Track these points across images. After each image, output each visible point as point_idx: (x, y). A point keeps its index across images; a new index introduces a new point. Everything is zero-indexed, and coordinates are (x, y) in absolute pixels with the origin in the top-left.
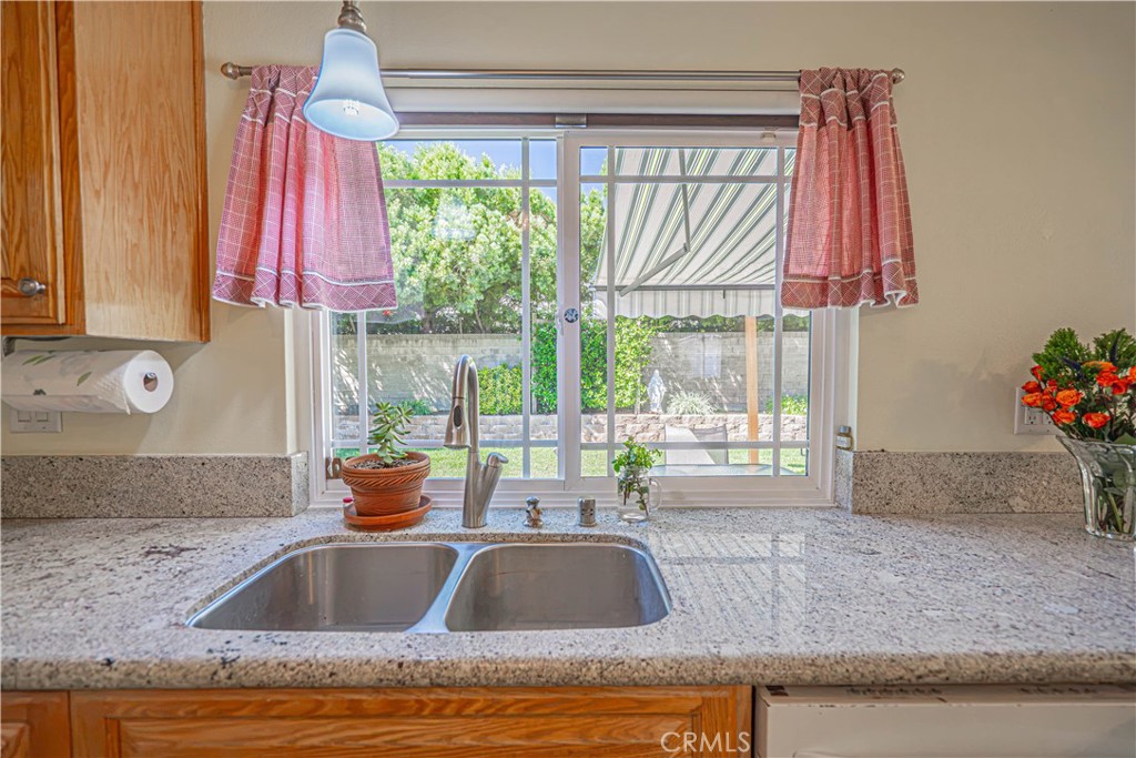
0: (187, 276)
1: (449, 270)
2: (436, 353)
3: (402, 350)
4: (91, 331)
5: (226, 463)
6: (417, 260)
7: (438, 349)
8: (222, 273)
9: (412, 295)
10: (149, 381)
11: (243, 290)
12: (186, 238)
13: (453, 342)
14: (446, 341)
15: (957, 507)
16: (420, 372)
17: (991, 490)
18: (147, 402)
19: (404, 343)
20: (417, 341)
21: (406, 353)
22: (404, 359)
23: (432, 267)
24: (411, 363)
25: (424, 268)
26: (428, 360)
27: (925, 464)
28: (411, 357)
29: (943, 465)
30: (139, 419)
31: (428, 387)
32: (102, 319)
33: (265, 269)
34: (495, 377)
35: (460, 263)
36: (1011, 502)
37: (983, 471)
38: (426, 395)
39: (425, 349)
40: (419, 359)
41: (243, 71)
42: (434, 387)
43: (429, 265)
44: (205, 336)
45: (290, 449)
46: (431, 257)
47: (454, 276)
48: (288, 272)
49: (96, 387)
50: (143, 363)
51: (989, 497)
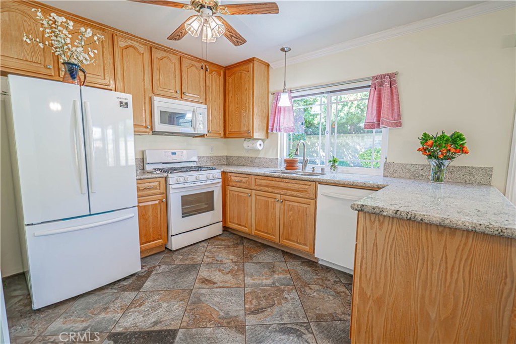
0: (265, 128)
1: (357, 108)
2: (354, 142)
3: (341, 141)
4: (254, 137)
5: (270, 159)
6: (344, 106)
7: (355, 140)
8: (270, 127)
9: (341, 119)
10: (260, 145)
11: (272, 130)
12: (266, 122)
13: (362, 137)
14: (359, 137)
15: (412, 177)
16: (347, 150)
17: (423, 174)
18: (260, 148)
19: (342, 138)
20: (347, 137)
21: (342, 142)
22: (341, 144)
23: (349, 108)
24: (344, 146)
25: (346, 109)
26: (351, 144)
27: (403, 166)
28: (344, 143)
29: (408, 167)
30: (259, 150)
31: (350, 155)
32: (256, 136)
33: (275, 127)
34: (378, 152)
35: (361, 105)
36: (429, 177)
37: (420, 169)
38: (349, 159)
39: (350, 140)
40: (347, 144)
41: (274, 94)
42: (352, 156)
43: (348, 107)
44: (268, 138)
45: (279, 157)
46: (349, 104)
47: (359, 111)
48: (278, 127)
49: (254, 145)
50: (260, 142)
51: (422, 175)
